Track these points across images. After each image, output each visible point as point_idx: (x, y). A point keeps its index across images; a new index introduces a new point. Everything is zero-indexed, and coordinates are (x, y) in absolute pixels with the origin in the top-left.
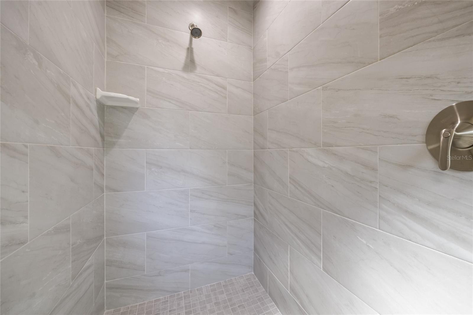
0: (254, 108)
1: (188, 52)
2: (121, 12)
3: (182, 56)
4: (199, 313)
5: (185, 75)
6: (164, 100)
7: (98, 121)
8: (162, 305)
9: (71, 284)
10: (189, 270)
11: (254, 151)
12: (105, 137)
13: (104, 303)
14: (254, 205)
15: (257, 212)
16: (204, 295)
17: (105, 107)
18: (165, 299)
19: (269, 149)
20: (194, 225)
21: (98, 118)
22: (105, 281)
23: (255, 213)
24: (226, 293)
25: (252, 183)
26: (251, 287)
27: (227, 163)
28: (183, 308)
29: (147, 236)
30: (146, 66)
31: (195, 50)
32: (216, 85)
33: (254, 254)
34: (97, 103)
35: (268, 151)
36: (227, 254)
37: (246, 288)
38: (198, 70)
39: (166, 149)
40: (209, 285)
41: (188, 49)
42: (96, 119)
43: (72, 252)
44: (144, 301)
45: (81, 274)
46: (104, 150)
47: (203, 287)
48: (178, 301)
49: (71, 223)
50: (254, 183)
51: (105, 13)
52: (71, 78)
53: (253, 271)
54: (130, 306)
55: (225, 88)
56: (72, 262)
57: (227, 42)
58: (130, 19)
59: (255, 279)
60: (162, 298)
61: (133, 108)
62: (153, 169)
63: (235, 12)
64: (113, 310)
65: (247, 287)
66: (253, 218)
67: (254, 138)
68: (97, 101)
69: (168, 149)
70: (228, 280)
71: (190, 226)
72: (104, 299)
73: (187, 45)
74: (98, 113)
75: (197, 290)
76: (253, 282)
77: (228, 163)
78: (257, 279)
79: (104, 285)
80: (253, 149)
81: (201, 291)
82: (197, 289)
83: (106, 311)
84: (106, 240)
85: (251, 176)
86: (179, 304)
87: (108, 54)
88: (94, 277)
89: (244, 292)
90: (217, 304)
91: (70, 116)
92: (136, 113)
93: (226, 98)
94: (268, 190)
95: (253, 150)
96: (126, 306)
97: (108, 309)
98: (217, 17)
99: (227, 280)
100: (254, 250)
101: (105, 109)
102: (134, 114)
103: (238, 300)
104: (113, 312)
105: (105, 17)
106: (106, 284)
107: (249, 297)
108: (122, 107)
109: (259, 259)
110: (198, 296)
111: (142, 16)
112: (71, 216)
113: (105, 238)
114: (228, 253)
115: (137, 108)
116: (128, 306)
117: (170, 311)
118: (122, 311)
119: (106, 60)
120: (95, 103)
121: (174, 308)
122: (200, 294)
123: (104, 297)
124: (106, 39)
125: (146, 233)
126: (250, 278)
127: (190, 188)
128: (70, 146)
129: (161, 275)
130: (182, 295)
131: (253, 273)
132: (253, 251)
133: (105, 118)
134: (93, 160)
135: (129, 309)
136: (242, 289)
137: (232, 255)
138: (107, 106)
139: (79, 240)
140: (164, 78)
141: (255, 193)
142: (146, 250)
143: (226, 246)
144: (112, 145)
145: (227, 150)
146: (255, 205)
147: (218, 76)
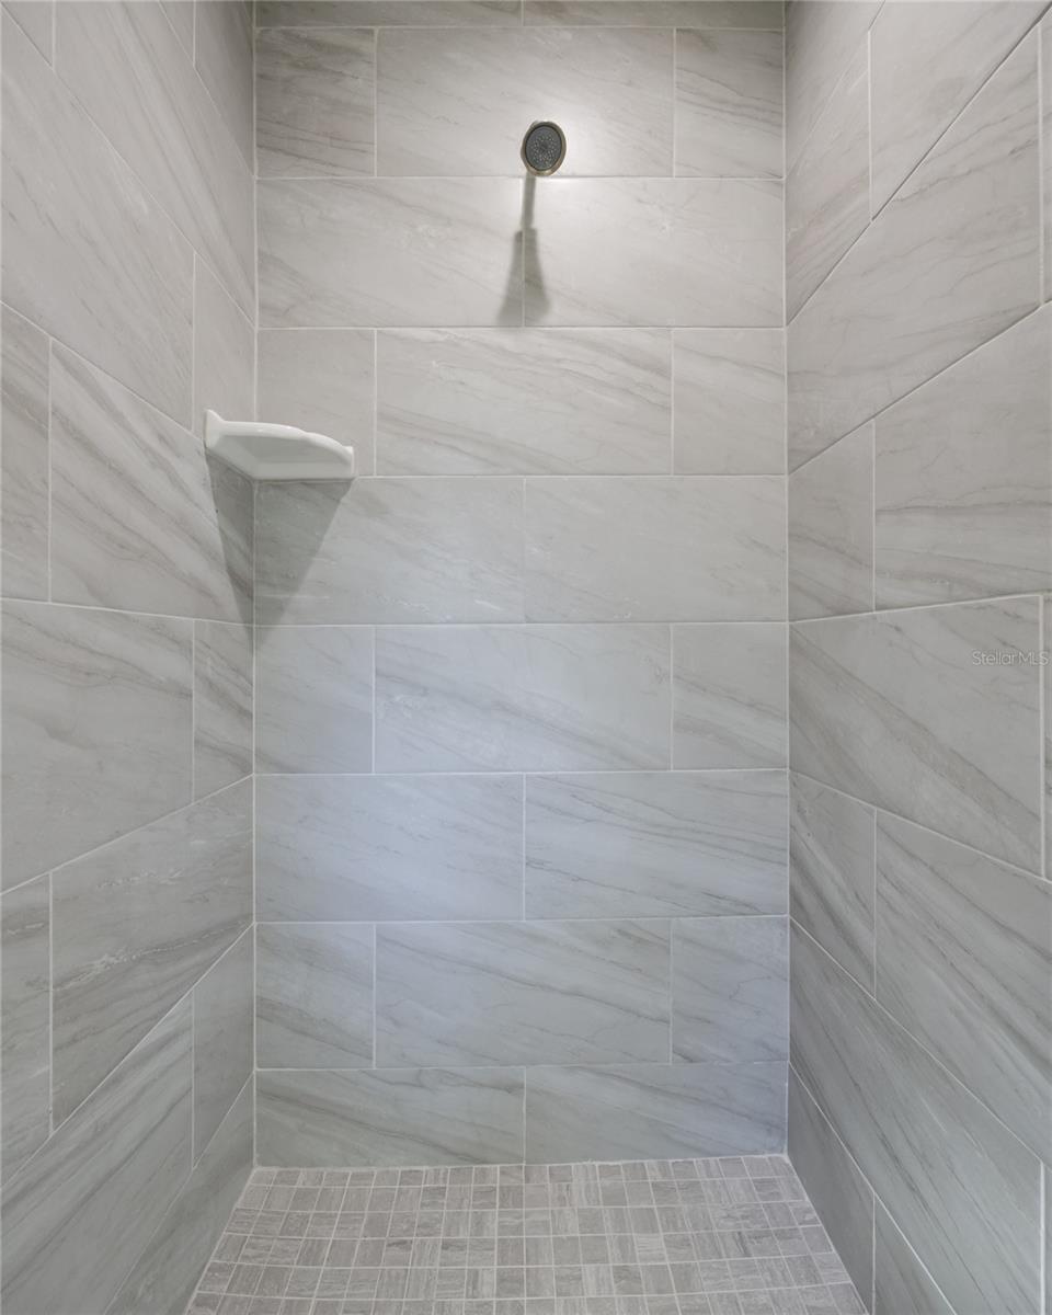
0: (793, 436)
1: (517, 251)
2: (300, 157)
3: (495, 268)
4: (549, 1305)
5: (507, 340)
6: (436, 443)
7: (217, 529)
8: (423, 1205)
9: (52, 1133)
10: (522, 1087)
11: (791, 627)
12: (255, 588)
13: (252, 1141)
14: (791, 862)
15: (808, 899)
16: (576, 1208)
17: (256, 486)
18: (436, 1180)
19: (880, 608)
20: (542, 918)
21: (216, 521)
22: (256, 1069)
23: (796, 900)
24: (664, 1231)
25: (785, 767)
26: (782, 1235)
27: (672, 679)
28: (493, 1249)
29: (378, 935)
30: (375, 329)
31: (545, 239)
32: (626, 360)
33: (792, 1078)
34: (210, 466)
35: (874, 618)
36: (671, 1053)
37: (758, 1237)
38: (557, 311)
39: (442, 623)
40: (597, 1164)
41: (519, 236)
42: (207, 517)
43: (54, 1011)
44: (368, 1164)
45: (116, 1081)
46: (250, 631)
47: (573, 1165)
48: (477, 1203)
49: (55, 900)
50: (791, 768)
51: (252, 171)
52: (52, 339)
53: (786, 1147)
54: (326, 1171)
55: (662, 370)
56: (55, 1050)
57: (671, 176)
58: (327, 174)
59: (796, 1195)
60: (427, 1172)
61: (336, 481)
62: (398, 698)
63: (704, 42)
64: (275, 1170)
65: (758, 1227)
66: (787, 916)
67: (792, 572)
68: (211, 457)
69: (448, 622)
70: (673, 1163)
71: (527, 919)
72: (250, 1129)
73: (514, 223)
74: (216, 499)
75: (551, 1174)
76: (791, 1209)
77: (677, 677)
78: (807, 1198)
79: (251, 1081)
80: (787, 618)
81: (564, 1184)
82: (550, 1168)
83: (257, 1170)
84: (257, 930)
85: (776, 736)
86: (479, 1224)
87: (263, 307)
88: (197, 1069)
89: (747, 1254)
90: (625, 1276)
91: (45, 483)
92: (344, 500)
93: (666, 409)
94: (875, 809)
95: (787, 624)
96: (316, 1169)
97: (263, 1163)
98: (630, 84)
99: (671, 1161)
100: (792, 1060)
101: (256, 492)
102: (338, 501)
103: (721, 1296)
104: (275, 1183)
105: (255, 186)
106: (257, 1078)
107: (771, 1293)
108: (306, 483)
109: (819, 1113)
110: (550, 1209)
111: (364, 152)
112: (50, 873)
113: (255, 924)
114: (674, 1052)
115: (348, 482)
116: (321, 1169)
117: (446, 1246)
118: (301, 1186)
119: (257, 329)
120: (203, 463)
121: (461, 1237)
122: (562, 1200)
123: (251, 1120)
124: (256, 258)
125: (374, 923)
126: (772, 1182)
127: (524, 774)
128: (46, 601)
129: (422, 1086)
130: (495, 1182)
131: (786, 1158)
132: (788, 1061)
133: (256, 522)
134: (191, 662)
135: (320, 1184)
136: (739, 1233)
137: (691, 1061)
138: (261, 481)
139: (105, 958)
140: (434, 362)
141: (799, 810)
142: (375, 985)
143: (668, 1022)
144: (275, 611)
145: (671, 625)
146: (797, 861)
147: (633, 323)
